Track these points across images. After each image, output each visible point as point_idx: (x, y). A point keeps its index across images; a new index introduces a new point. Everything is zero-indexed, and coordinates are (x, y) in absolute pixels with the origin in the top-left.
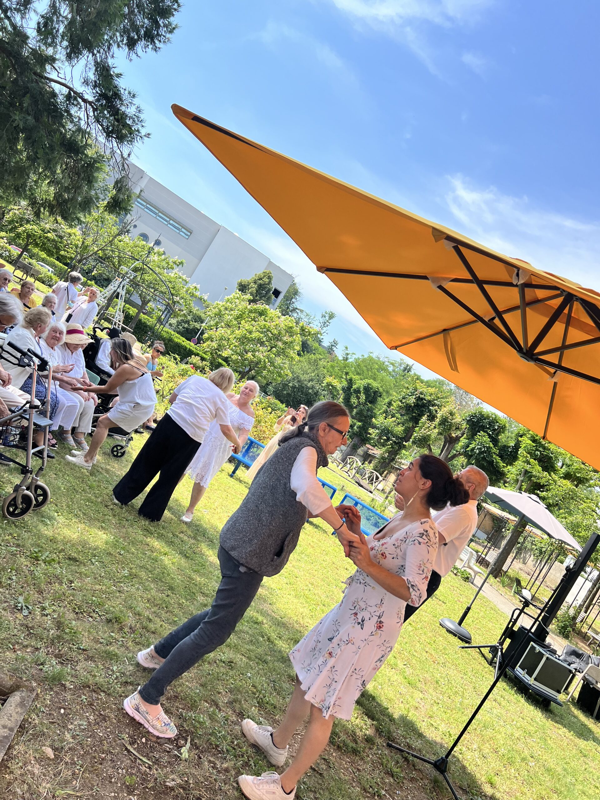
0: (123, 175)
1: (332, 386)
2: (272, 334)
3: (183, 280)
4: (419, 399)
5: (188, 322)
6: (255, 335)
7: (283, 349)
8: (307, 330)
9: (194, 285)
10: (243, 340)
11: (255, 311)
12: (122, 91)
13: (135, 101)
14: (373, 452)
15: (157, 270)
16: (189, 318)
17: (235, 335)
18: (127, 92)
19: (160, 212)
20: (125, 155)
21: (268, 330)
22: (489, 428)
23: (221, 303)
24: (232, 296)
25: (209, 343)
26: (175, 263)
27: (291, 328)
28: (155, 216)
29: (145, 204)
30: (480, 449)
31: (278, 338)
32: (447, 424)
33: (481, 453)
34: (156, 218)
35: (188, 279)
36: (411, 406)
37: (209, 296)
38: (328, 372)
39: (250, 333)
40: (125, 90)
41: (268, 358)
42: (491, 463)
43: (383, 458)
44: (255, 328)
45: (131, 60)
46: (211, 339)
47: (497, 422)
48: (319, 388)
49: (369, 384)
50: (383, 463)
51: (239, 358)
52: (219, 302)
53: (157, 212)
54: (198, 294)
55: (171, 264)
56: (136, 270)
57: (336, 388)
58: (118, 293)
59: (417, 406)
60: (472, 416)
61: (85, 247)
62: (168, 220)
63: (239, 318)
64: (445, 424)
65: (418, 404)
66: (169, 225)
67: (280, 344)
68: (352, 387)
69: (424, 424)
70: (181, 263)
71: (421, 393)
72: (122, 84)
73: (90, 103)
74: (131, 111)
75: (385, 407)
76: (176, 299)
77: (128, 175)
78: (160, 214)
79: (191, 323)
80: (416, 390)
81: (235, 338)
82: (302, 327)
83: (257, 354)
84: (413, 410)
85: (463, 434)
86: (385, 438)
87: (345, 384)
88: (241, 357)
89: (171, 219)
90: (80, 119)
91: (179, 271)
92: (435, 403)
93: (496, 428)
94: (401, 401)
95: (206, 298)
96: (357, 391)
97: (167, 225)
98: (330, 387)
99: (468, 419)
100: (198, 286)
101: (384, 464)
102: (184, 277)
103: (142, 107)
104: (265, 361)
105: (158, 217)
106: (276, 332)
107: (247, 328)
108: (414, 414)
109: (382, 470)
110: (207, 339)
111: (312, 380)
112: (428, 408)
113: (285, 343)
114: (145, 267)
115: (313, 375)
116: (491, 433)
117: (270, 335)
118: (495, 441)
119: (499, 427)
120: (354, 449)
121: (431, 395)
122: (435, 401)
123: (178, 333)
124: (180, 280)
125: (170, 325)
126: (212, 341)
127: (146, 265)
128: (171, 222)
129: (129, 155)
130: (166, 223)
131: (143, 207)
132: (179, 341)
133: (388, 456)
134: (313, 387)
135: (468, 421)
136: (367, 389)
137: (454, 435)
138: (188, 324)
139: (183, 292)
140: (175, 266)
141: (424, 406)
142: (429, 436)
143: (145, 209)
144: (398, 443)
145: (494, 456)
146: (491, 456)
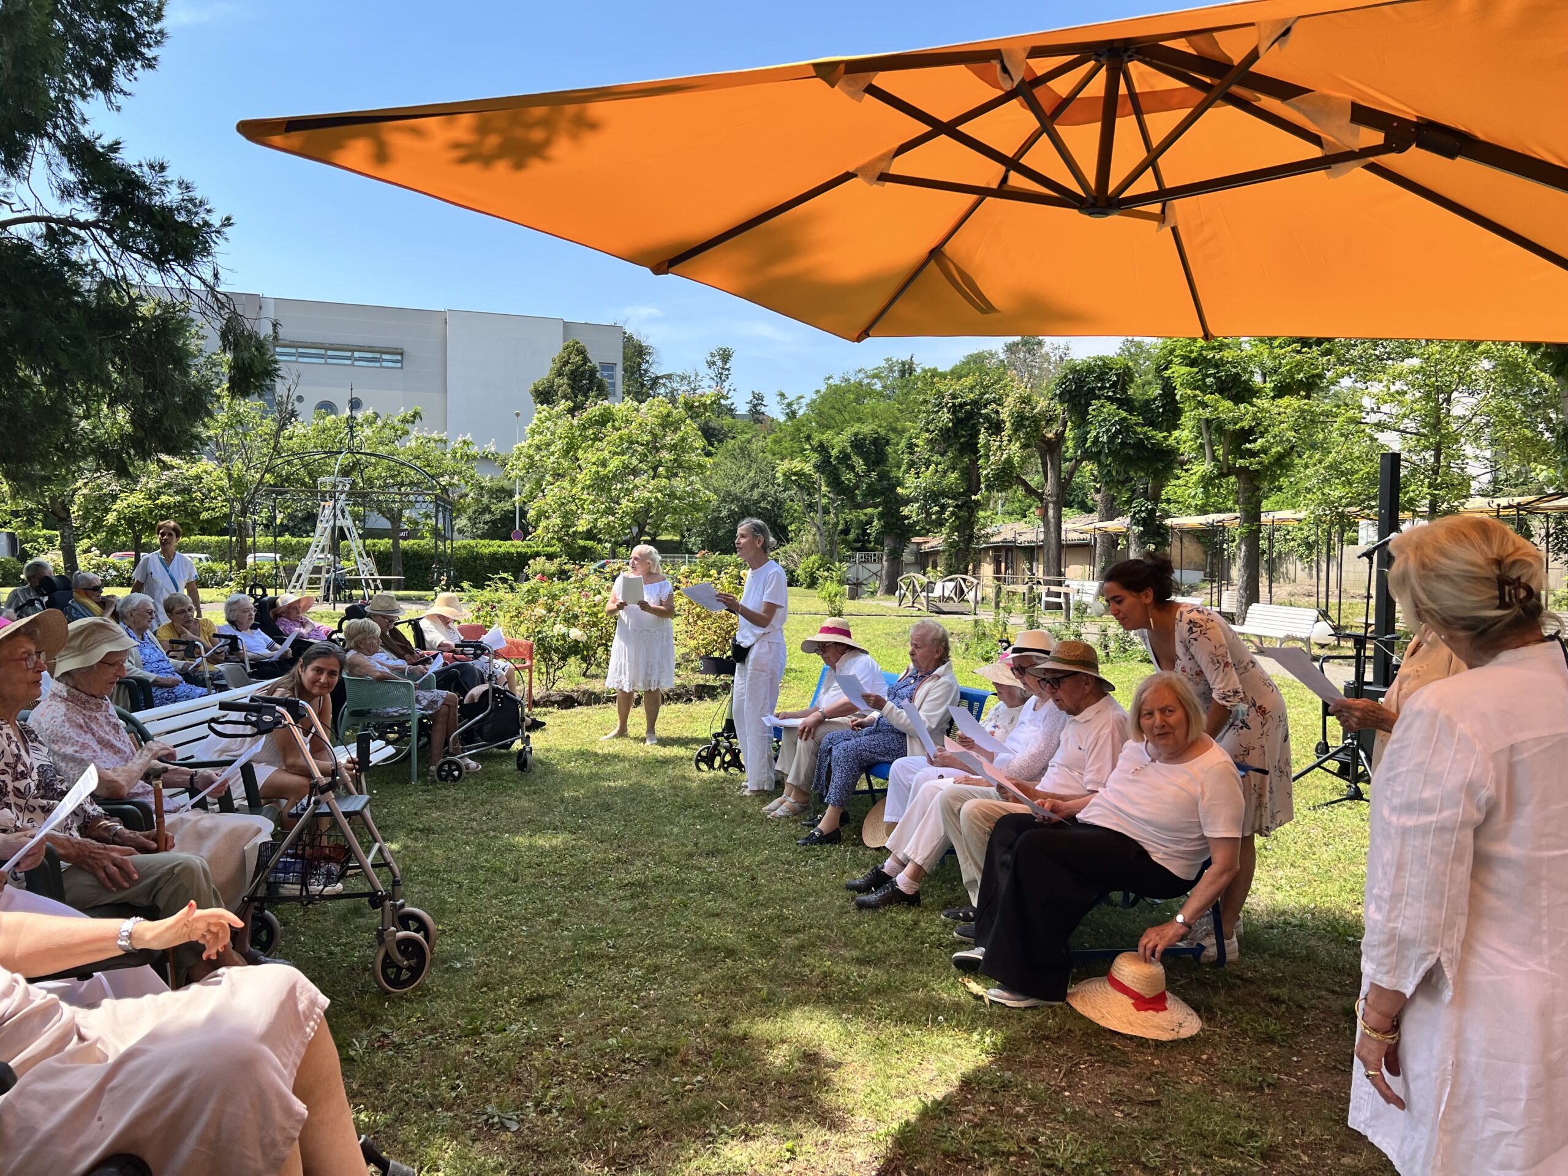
0: (226, 316)
1: (795, 474)
2: (642, 445)
3: (436, 441)
4: (954, 409)
5: (487, 509)
6: (614, 464)
7: (675, 460)
8: (697, 404)
9: (460, 439)
10: (601, 484)
11: (591, 422)
12: (137, 171)
13: (169, 174)
14: (929, 545)
15: (382, 450)
16: (485, 500)
17: (580, 486)
18: (146, 169)
19: (327, 349)
20: (210, 279)
21: (632, 443)
22: (1102, 388)
23: (523, 444)
24: (535, 421)
25: (543, 523)
26: (404, 421)
27: (668, 415)
28: (322, 361)
29: (293, 351)
30: (1108, 431)
31: (655, 447)
32: (1027, 423)
33: (1112, 439)
34: (326, 363)
35: (444, 436)
36: (949, 429)
37: (495, 443)
38: (774, 455)
39: (604, 464)
40: (140, 165)
41: (660, 491)
42: (1140, 445)
43: (951, 545)
44: (606, 452)
45: (118, 109)
46: (542, 515)
47: (1111, 369)
48: (776, 492)
49: (856, 434)
50: (957, 553)
51: (611, 518)
52: (519, 445)
53: (322, 352)
54: (474, 450)
55: (399, 426)
56: (346, 472)
57: (804, 474)
58: (341, 529)
59: (958, 422)
60: (1064, 383)
61: (238, 484)
62: (349, 354)
63: (570, 449)
64: (1024, 426)
65: (957, 418)
66: (356, 363)
67: (666, 455)
68: (830, 457)
69: (987, 446)
70: (416, 415)
71: (954, 396)
72: (128, 157)
73: (95, 224)
74: (172, 196)
75: (906, 456)
76: (444, 480)
77: (235, 312)
78: (330, 353)
79: (493, 508)
80: (940, 395)
81: (583, 489)
82: (686, 404)
83: (636, 494)
84: (956, 434)
85: (1065, 425)
86: (937, 508)
87: (815, 458)
88: (613, 514)
89: (353, 351)
90: (94, 262)
91: (419, 431)
92: (987, 399)
93: (1114, 378)
94: (927, 431)
95: (493, 450)
96: (844, 458)
97: (353, 365)
98: (793, 478)
99: (1058, 392)
100: (468, 437)
101: (960, 555)
102: (435, 435)
103: (187, 179)
104: (656, 498)
105: (329, 361)
106: (647, 438)
107: (593, 460)
108: (962, 440)
109: (962, 566)
110: (538, 520)
111: (755, 486)
112: (981, 414)
113: (673, 447)
114: (358, 456)
115: (752, 474)
116: (1110, 394)
117: (640, 449)
118: (1126, 403)
119: (1117, 375)
120: (895, 558)
121: (971, 389)
122: (986, 396)
123: (483, 537)
124: (432, 444)
125: (460, 531)
126: (547, 518)
127: (358, 453)
128: (357, 355)
129: (216, 275)
130: (349, 362)
131: (294, 358)
132: (491, 549)
133: (959, 537)
134: (763, 496)
135: (1061, 395)
136: (858, 444)
137: (1050, 435)
138: (490, 512)
139: (448, 463)
140: (408, 426)
141: (970, 415)
142: (1009, 461)
143: (300, 359)
144: (963, 505)
145: (1139, 429)
146: (1135, 433)
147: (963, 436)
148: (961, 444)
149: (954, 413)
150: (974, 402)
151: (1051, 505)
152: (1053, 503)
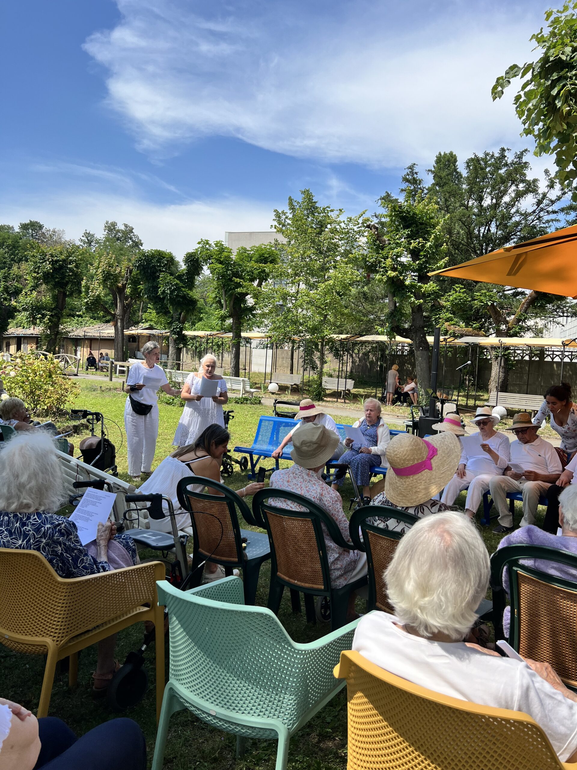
22: (160, 266)
30: (170, 288)
32: (112, 277)
33: (172, 292)
36: (49, 273)
42: (185, 297)
47: (164, 258)
59: (54, 269)
60: (139, 261)
64: (110, 279)
71: (52, 256)
80: (44, 254)
84: (52, 276)
86: (39, 316)
92: (71, 260)
93: (166, 262)
99: (137, 265)
112: (68, 268)
116: (164, 270)
119: (168, 261)
121: (62, 253)
122: (71, 258)
137: (120, 285)
141: (61, 267)
144: (55, 314)
145: (183, 289)
146: (182, 291)
147: (57, 278)
148: (55, 282)
149: (52, 265)
150: (64, 261)
151: (119, 321)
152: (121, 319)
